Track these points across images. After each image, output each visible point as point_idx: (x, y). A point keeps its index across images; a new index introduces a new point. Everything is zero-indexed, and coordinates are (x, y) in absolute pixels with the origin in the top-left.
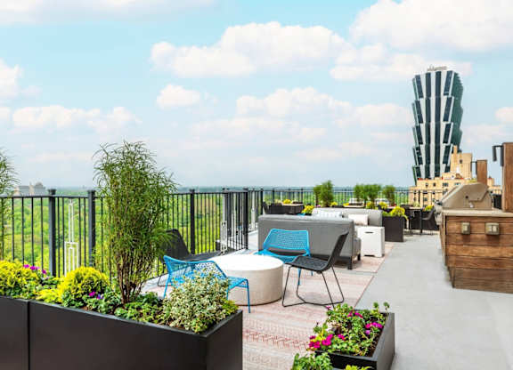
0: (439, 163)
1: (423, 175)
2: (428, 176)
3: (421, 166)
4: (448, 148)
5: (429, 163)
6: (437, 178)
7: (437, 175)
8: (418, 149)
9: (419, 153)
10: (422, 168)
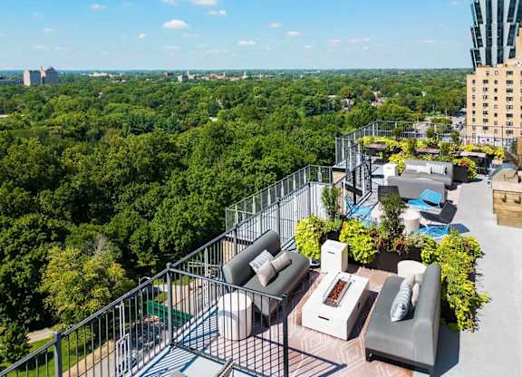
0: (502, 45)
1: (483, 61)
2: (489, 63)
3: (480, 48)
4: (512, 28)
5: (491, 45)
6: (501, 65)
7: (500, 60)
8: (478, 29)
9: (478, 34)
10: (482, 51)
